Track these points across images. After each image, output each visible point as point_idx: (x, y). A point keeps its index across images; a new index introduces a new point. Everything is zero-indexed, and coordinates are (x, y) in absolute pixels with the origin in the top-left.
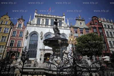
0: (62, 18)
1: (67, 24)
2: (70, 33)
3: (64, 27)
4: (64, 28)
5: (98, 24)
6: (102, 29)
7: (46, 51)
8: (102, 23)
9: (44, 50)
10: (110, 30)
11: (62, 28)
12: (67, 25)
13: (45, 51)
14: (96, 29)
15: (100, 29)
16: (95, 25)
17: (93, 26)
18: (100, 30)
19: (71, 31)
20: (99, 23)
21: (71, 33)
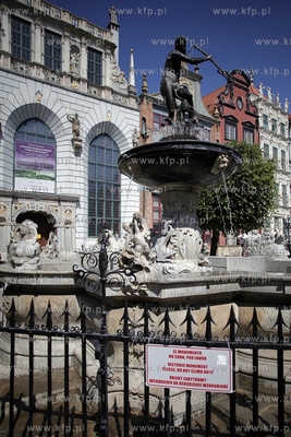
0: (106, 37)
1: (128, 79)
2: (138, 129)
3: (113, 92)
4: (111, 98)
5: (245, 109)
6: (253, 132)
7: (27, 202)
8: (260, 106)
9: (15, 196)
10: (275, 139)
11: (104, 94)
12: (126, 86)
13: (20, 201)
14: (236, 126)
15: (247, 130)
16: (234, 108)
17: (227, 112)
18: (247, 134)
19: (144, 119)
20: (247, 106)
21: (141, 126)
